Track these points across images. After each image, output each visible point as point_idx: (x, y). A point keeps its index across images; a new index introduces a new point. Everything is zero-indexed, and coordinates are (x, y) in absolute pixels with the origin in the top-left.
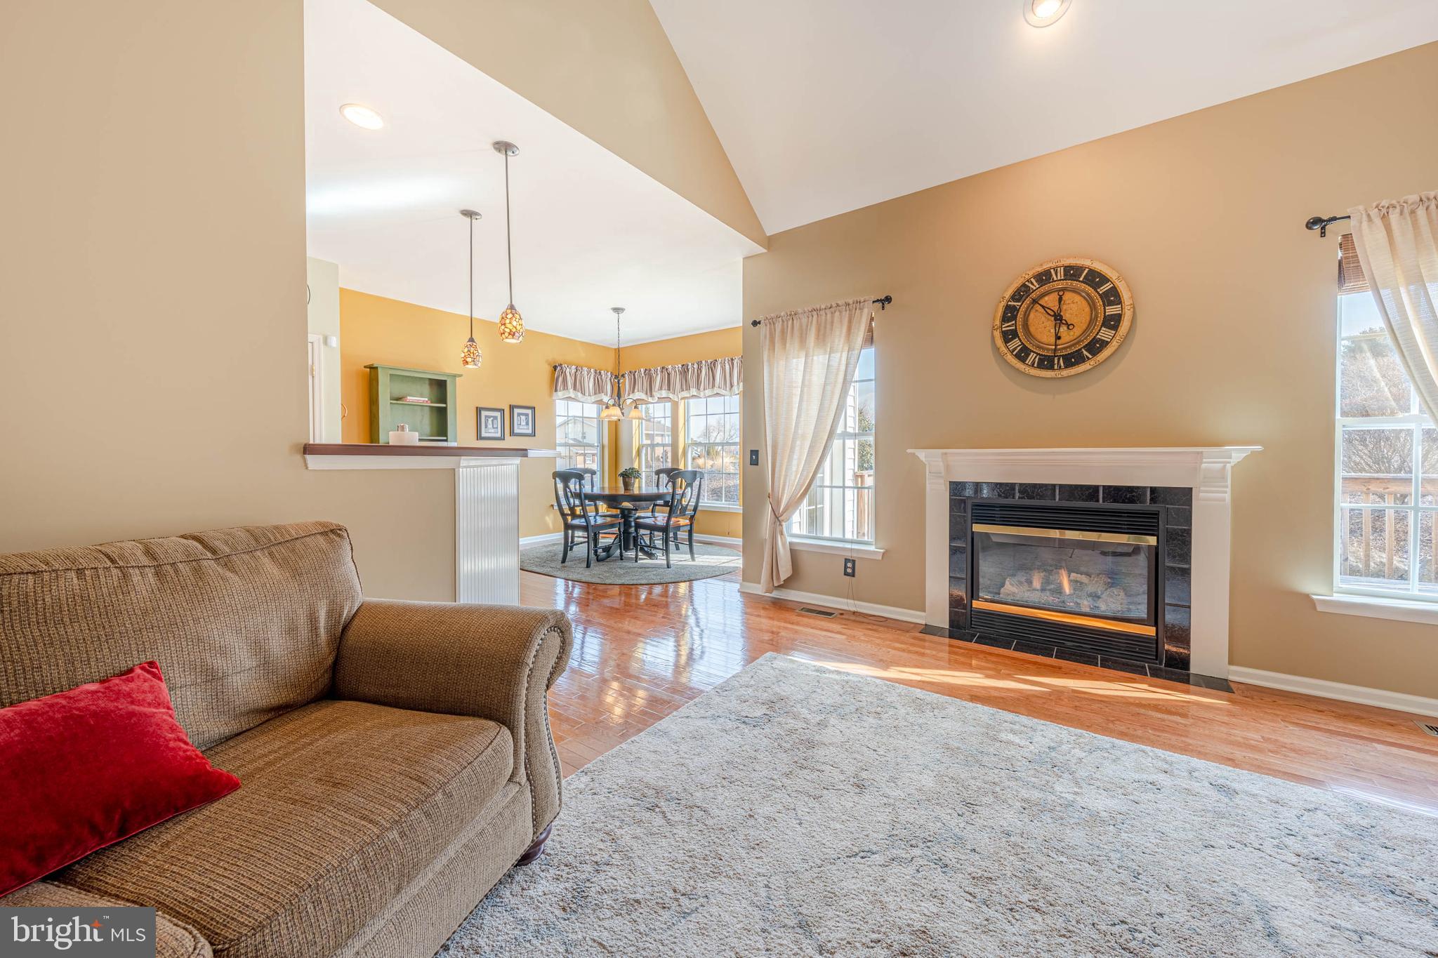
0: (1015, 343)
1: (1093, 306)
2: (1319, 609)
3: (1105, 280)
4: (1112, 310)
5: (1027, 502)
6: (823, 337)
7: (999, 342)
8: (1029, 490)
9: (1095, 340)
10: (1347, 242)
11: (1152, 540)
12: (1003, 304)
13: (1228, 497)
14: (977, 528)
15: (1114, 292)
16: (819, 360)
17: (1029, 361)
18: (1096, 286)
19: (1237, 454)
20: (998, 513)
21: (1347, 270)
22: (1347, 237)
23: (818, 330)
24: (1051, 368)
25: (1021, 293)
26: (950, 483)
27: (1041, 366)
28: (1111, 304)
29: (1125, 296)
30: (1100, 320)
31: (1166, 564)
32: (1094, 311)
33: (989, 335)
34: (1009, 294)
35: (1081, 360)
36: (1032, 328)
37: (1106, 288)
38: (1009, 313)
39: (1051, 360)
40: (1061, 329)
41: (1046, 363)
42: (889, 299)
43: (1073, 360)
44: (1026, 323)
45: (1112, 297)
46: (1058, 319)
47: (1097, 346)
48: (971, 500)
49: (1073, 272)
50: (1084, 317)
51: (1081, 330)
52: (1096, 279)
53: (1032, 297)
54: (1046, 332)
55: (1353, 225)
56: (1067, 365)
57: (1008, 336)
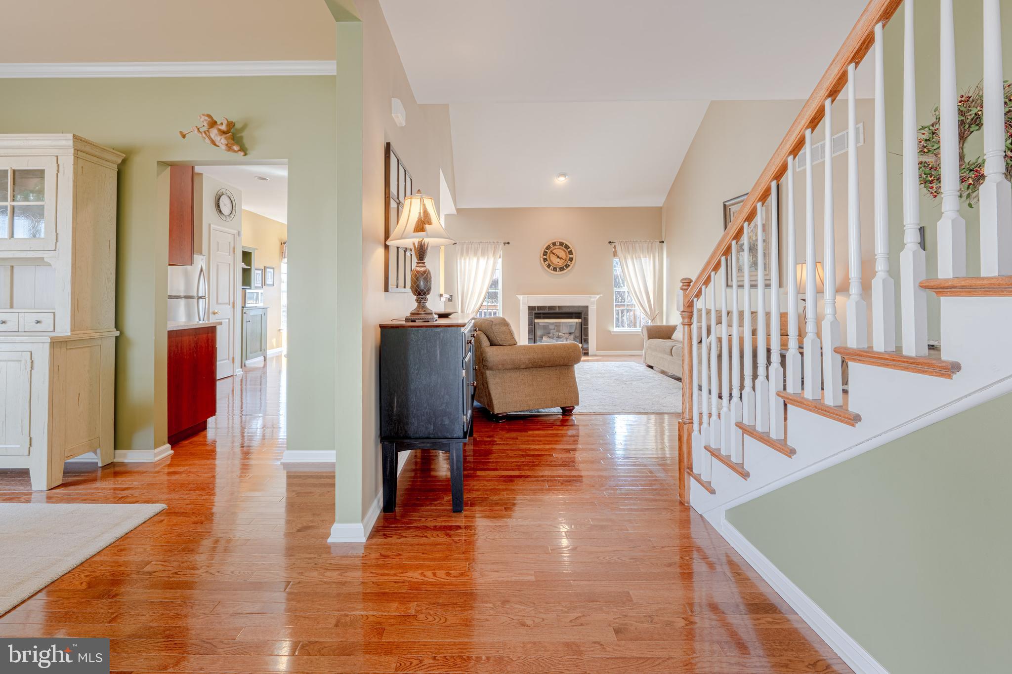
0: (547, 263)
1: (564, 251)
2: (612, 334)
3: (569, 248)
4: (571, 256)
5: (550, 311)
6: (484, 253)
7: (542, 262)
8: (550, 308)
9: (567, 264)
10: (615, 247)
11: (580, 320)
12: (543, 250)
13: (595, 307)
14: (536, 321)
15: (571, 251)
16: (483, 261)
17: (550, 268)
18: (567, 249)
19: (598, 297)
20: (542, 315)
21: (615, 254)
22: (615, 246)
23: (482, 250)
24: (556, 271)
25: (548, 248)
26: (528, 306)
27: (554, 270)
28: (571, 254)
29: (574, 253)
30: (568, 259)
31: (583, 327)
32: (566, 256)
33: (540, 259)
34: (545, 247)
35: (564, 269)
36: (551, 259)
37: (569, 250)
38: (545, 253)
39: (556, 268)
40: (558, 260)
41: (555, 269)
42: (508, 243)
43: (562, 269)
44: (549, 257)
45: (571, 253)
46: (558, 257)
47: (567, 266)
48: (534, 312)
49: (561, 244)
50: (564, 257)
51: (563, 261)
52: (567, 247)
53: (551, 249)
54: (555, 260)
55: (616, 244)
56: (561, 271)
57: (545, 260)
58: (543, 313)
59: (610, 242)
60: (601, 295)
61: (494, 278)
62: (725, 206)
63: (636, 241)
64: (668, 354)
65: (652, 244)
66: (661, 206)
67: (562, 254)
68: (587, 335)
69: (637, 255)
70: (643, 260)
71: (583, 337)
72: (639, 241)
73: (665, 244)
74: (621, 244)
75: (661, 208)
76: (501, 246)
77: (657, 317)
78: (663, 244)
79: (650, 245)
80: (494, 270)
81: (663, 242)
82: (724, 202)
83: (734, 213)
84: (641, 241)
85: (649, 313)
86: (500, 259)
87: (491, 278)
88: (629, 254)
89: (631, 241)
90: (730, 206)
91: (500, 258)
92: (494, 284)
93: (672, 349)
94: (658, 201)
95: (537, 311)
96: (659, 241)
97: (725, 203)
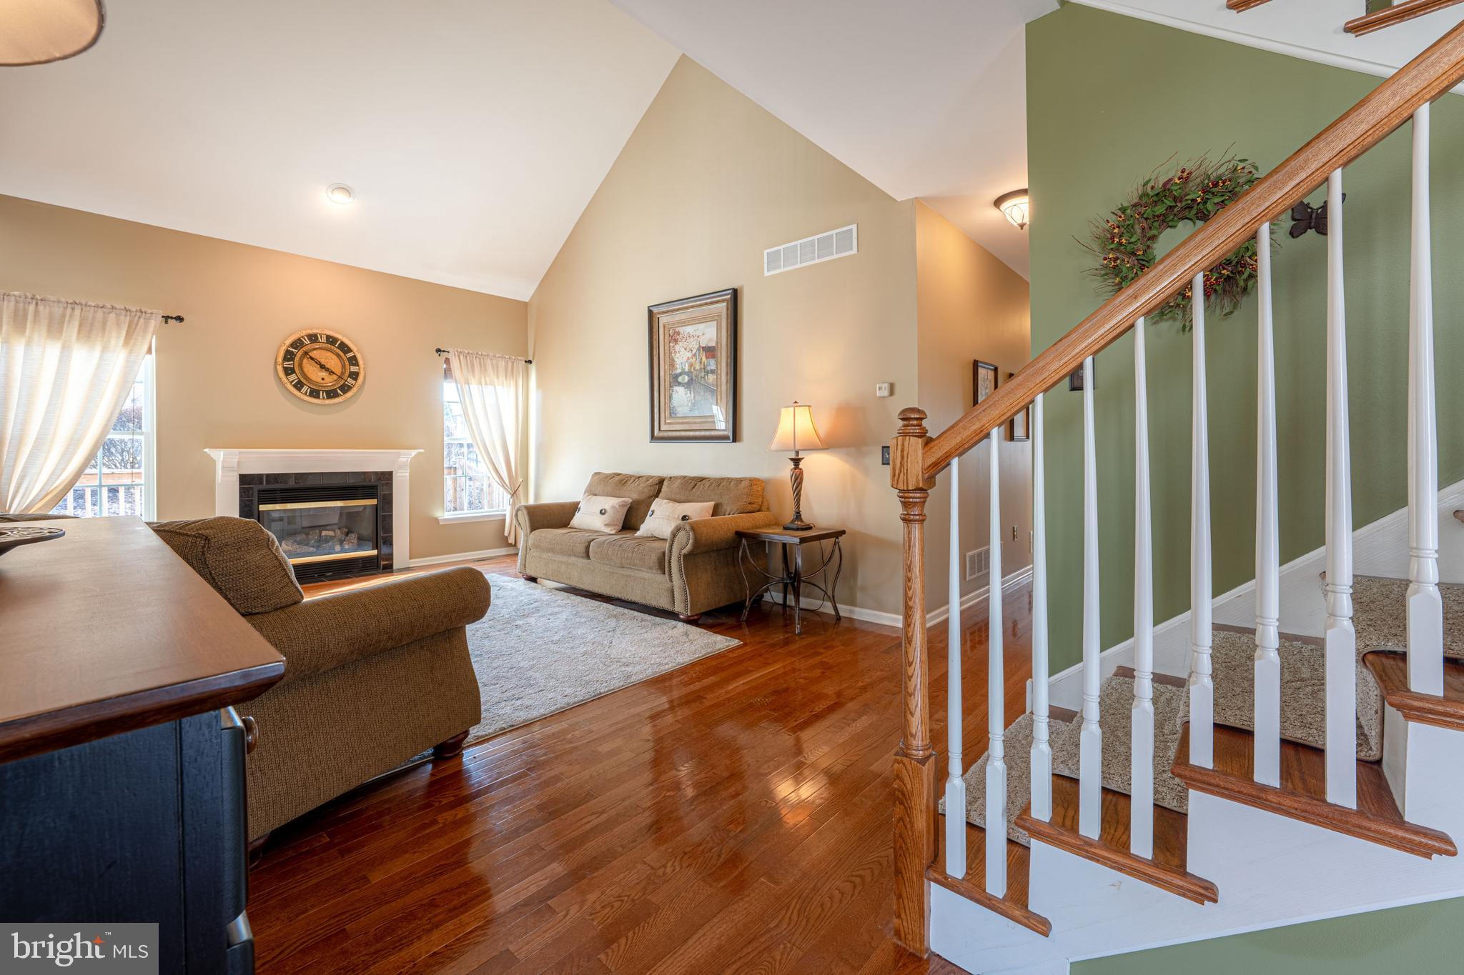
0: (293, 378)
1: (338, 355)
2: (441, 523)
3: (350, 350)
4: (354, 369)
6: (88, 335)
7: (282, 375)
9: (344, 385)
10: (447, 361)
11: (374, 502)
13: (408, 474)
14: (263, 507)
15: (354, 358)
16: (84, 356)
17: (303, 391)
18: (345, 353)
19: (414, 453)
20: (279, 495)
21: (448, 373)
22: (447, 358)
23: (82, 324)
24: (318, 397)
25: (297, 344)
26: (240, 475)
27: (311, 395)
28: (353, 365)
29: (361, 362)
30: (347, 373)
31: (381, 513)
32: (343, 366)
33: (276, 370)
34: (289, 342)
35: (337, 395)
36: (305, 370)
37: (350, 355)
38: (289, 356)
39: (318, 392)
40: (324, 374)
41: (314, 393)
42: (180, 319)
43: (332, 394)
44: (301, 365)
45: (354, 361)
46: (322, 367)
47: (345, 389)
48: (256, 488)
49: (331, 340)
50: (338, 370)
51: (335, 377)
52: (344, 348)
53: (304, 349)
54: (316, 374)
55: (449, 356)
56: (328, 397)
57: (288, 371)
58: (283, 490)
59: (438, 351)
60: (422, 451)
61: (128, 405)
62: (650, 313)
63: (487, 355)
64: (583, 557)
65: (513, 363)
66: (527, 300)
67: (332, 361)
68: (389, 530)
69: (487, 379)
70: (499, 388)
71: (381, 534)
72: (491, 354)
73: (533, 368)
74: (459, 356)
75: (526, 304)
76: (153, 323)
77: (521, 489)
78: (530, 365)
79: (510, 364)
80: (126, 383)
81: (530, 362)
82: (648, 307)
83: (664, 326)
84: (494, 356)
85: (507, 481)
86: (148, 356)
87: (116, 404)
88: (474, 376)
89: (477, 353)
90: (659, 313)
91: (149, 351)
92: (128, 420)
93: (588, 547)
94: (523, 291)
95: (264, 486)
96: (523, 359)
97: (650, 308)
